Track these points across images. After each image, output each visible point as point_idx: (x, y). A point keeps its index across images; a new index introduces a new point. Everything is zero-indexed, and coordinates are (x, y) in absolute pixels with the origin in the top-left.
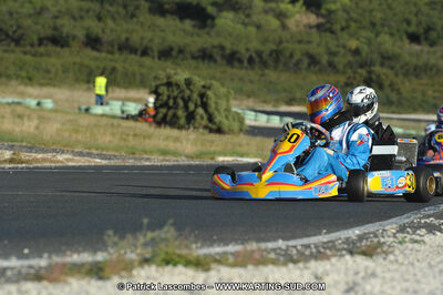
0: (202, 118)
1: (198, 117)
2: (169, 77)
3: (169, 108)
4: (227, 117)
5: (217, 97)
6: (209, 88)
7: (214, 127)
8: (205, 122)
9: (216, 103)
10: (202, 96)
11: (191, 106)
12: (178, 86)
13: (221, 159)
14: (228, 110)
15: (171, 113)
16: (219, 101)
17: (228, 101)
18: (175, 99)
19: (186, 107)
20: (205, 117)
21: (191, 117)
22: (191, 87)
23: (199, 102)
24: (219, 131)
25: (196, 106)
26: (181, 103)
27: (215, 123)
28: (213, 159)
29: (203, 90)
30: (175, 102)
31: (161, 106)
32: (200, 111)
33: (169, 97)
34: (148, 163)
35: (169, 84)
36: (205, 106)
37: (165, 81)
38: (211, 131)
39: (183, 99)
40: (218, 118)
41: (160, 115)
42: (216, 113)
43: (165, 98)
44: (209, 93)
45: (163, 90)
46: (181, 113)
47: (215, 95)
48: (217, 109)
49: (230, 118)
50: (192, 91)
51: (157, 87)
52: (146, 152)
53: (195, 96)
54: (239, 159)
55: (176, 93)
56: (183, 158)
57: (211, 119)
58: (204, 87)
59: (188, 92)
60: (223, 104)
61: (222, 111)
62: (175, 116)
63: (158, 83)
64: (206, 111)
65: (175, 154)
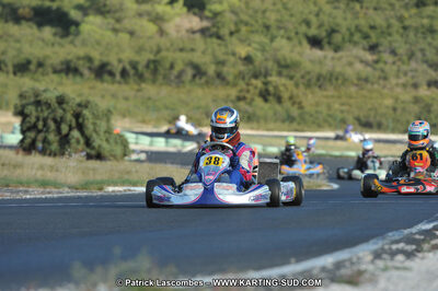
0: (78, 142)
1: (73, 141)
2: (37, 95)
3: (40, 131)
4: (107, 140)
5: (96, 117)
6: (86, 107)
7: (93, 152)
8: (82, 146)
9: (94, 124)
10: (77, 116)
11: (65, 129)
12: (49, 105)
13: (110, 189)
14: (108, 131)
15: (40, 137)
16: (98, 122)
17: (108, 121)
18: (45, 120)
19: (58, 130)
20: (82, 141)
21: (65, 141)
22: (64, 106)
23: (74, 124)
24: (99, 157)
25: (71, 128)
26: (52, 125)
27: (93, 148)
28: (101, 189)
29: (79, 109)
30: (45, 125)
31: (29, 129)
32: (76, 134)
33: (38, 119)
34: (28, 197)
35: (38, 103)
36: (80, 127)
37: (32, 100)
38: (89, 157)
39: (55, 120)
40: (97, 142)
41: (28, 141)
42: (94, 135)
43: (33, 120)
44: (86, 112)
45: (30, 109)
46: (52, 137)
47: (93, 114)
48: (95, 131)
49: (112, 141)
50: (64, 110)
51: (24, 106)
52: (21, 184)
53: (69, 117)
54: (132, 188)
55: (46, 114)
56: (67, 189)
57: (88, 143)
58: (79, 105)
59: (60, 112)
60: (103, 125)
61: (102, 133)
62: (45, 141)
63: (24, 102)
64: (83, 133)
65: (56, 185)
